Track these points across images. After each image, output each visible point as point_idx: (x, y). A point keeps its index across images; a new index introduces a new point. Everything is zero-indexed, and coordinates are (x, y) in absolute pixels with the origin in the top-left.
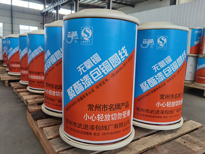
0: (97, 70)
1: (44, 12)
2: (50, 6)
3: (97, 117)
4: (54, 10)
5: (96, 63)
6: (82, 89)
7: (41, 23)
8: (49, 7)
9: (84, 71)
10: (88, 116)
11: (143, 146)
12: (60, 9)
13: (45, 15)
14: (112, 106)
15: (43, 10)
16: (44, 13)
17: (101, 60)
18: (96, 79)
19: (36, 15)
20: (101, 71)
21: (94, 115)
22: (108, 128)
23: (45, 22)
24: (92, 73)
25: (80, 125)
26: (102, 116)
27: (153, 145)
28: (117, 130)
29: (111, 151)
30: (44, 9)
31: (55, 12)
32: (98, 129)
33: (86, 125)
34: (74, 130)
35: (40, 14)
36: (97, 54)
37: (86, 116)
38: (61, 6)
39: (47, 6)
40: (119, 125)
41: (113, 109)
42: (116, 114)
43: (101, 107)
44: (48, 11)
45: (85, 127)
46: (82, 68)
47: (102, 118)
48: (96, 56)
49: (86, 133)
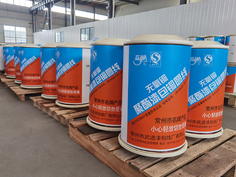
0: (164, 89)
1: (32, 9)
2: (41, 2)
3: (163, 129)
4: (45, 7)
5: (163, 83)
6: (150, 105)
7: (29, 23)
8: (39, 4)
9: (153, 90)
10: (155, 128)
11: (196, 152)
12: (52, 6)
13: (35, 13)
14: (175, 119)
15: (31, 7)
16: (33, 11)
17: (167, 80)
18: (163, 96)
19: (24, 13)
20: (167, 89)
21: (160, 127)
22: (171, 138)
23: (35, 21)
24: (160, 91)
25: (147, 137)
26: (167, 128)
27: (204, 151)
28: (178, 139)
29: (171, 158)
30: (33, 6)
31: (46, 9)
32: (164, 139)
33: (153, 136)
34: (141, 141)
35: (28, 11)
36: (164, 75)
37: (153, 128)
38: (53, 3)
39: (36, 3)
40: (179, 135)
41: (175, 121)
42: (178, 125)
43: (167, 120)
44: (39, 9)
45: (152, 138)
46: (151, 87)
47: (167, 130)
48: (164, 76)
49: (153, 143)
